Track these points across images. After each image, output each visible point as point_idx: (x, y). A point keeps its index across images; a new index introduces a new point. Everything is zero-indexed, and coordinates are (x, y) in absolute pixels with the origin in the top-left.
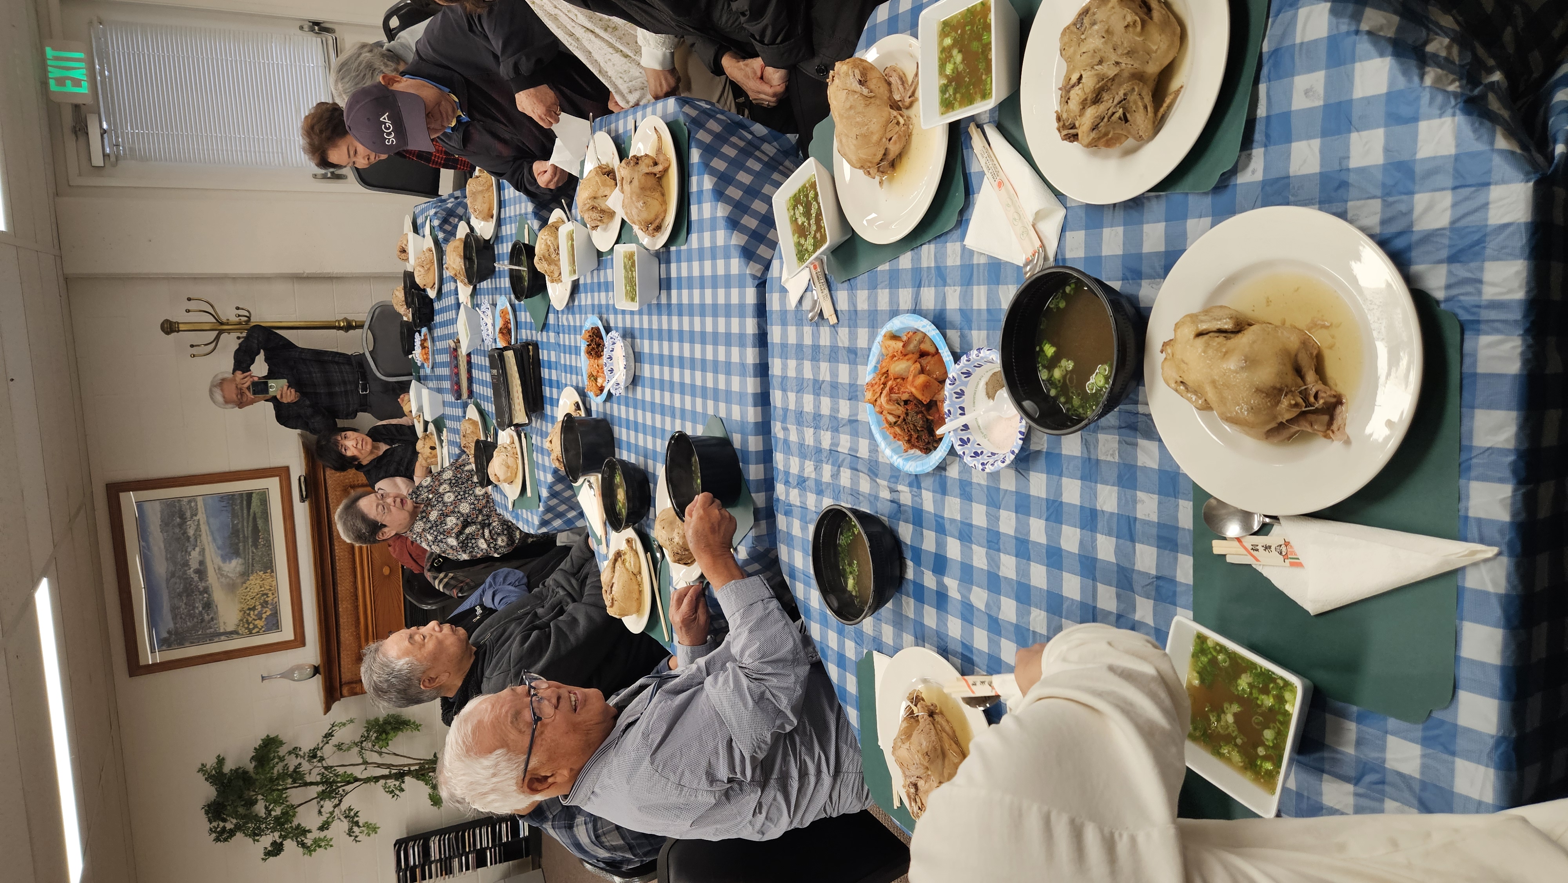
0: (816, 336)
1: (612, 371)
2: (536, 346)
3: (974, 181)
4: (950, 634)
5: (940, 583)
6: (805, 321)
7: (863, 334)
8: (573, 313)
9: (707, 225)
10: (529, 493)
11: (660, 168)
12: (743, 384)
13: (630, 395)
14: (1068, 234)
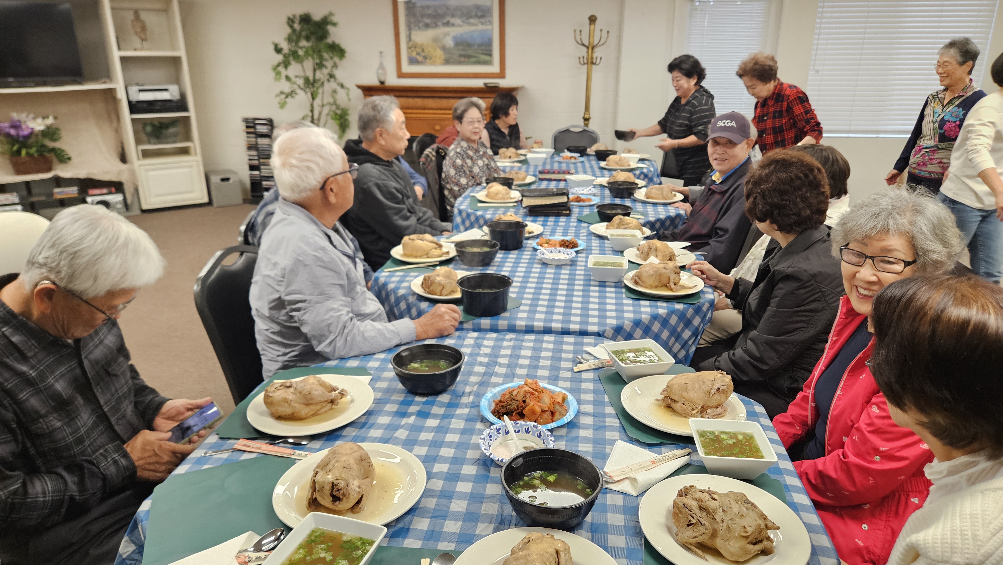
0: (567, 360)
1: (552, 252)
2: (568, 215)
3: (657, 449)
4: (380, 418)
5: (411, 414)
6: (576, 355)
7: (568, 385)
8: (587, 236)
9: (637, 309)
10: (480, 205)
11: (673, 286)
12: (539, 320)
13: (536, 261)
14: (621, 496)
